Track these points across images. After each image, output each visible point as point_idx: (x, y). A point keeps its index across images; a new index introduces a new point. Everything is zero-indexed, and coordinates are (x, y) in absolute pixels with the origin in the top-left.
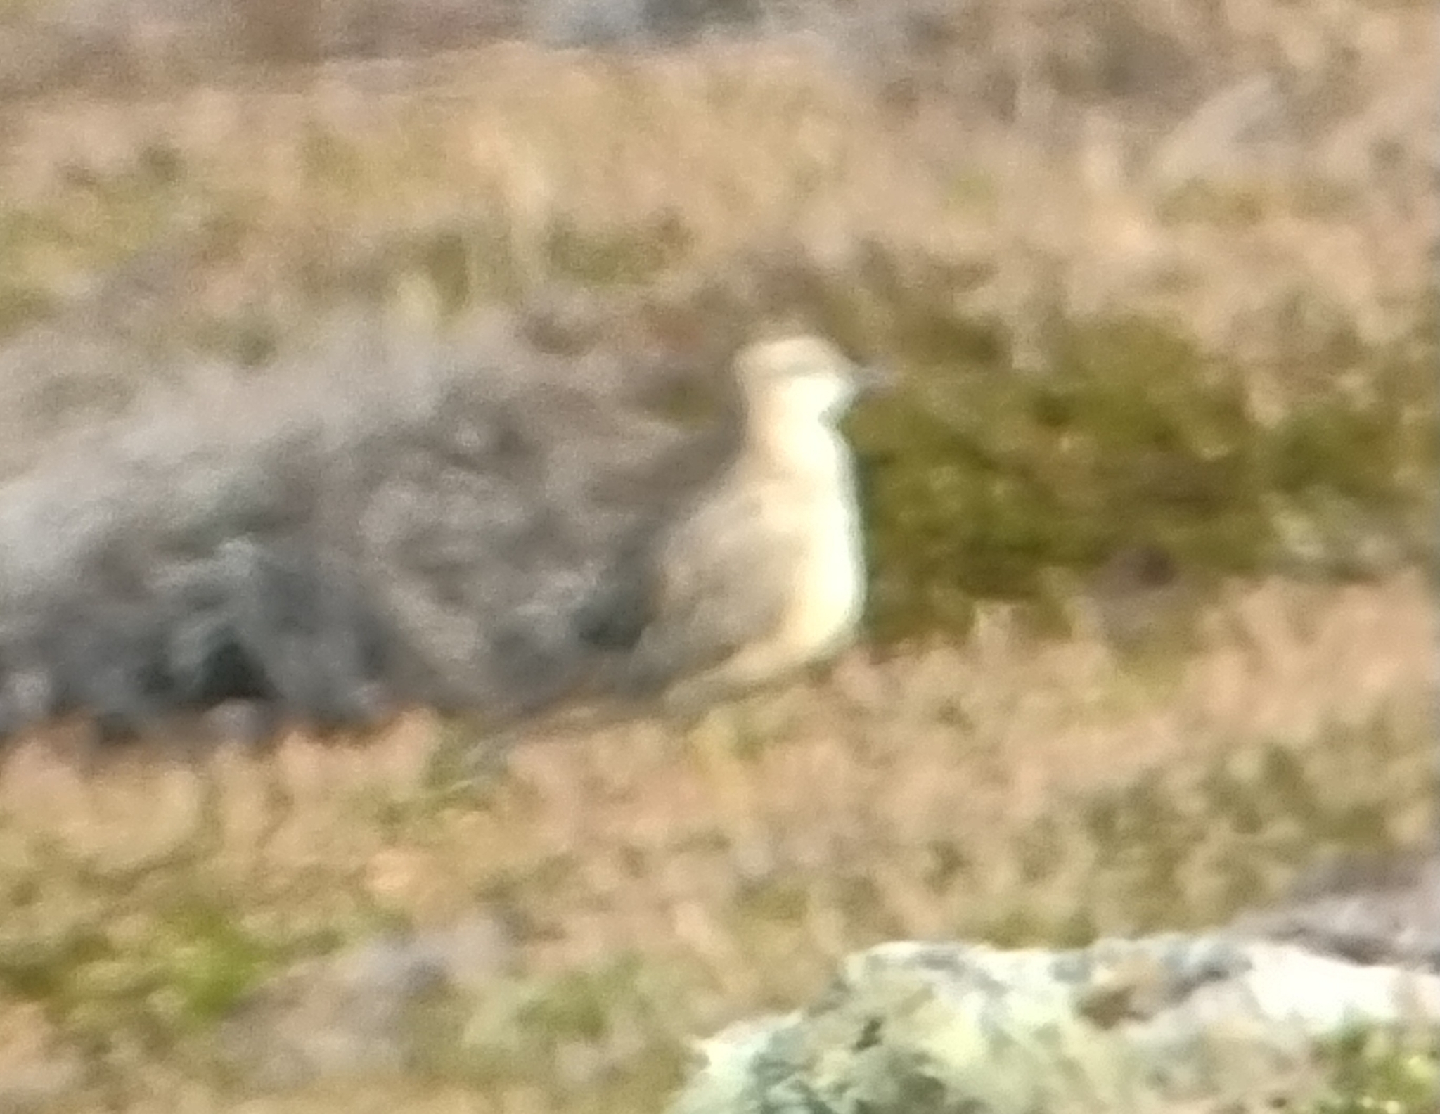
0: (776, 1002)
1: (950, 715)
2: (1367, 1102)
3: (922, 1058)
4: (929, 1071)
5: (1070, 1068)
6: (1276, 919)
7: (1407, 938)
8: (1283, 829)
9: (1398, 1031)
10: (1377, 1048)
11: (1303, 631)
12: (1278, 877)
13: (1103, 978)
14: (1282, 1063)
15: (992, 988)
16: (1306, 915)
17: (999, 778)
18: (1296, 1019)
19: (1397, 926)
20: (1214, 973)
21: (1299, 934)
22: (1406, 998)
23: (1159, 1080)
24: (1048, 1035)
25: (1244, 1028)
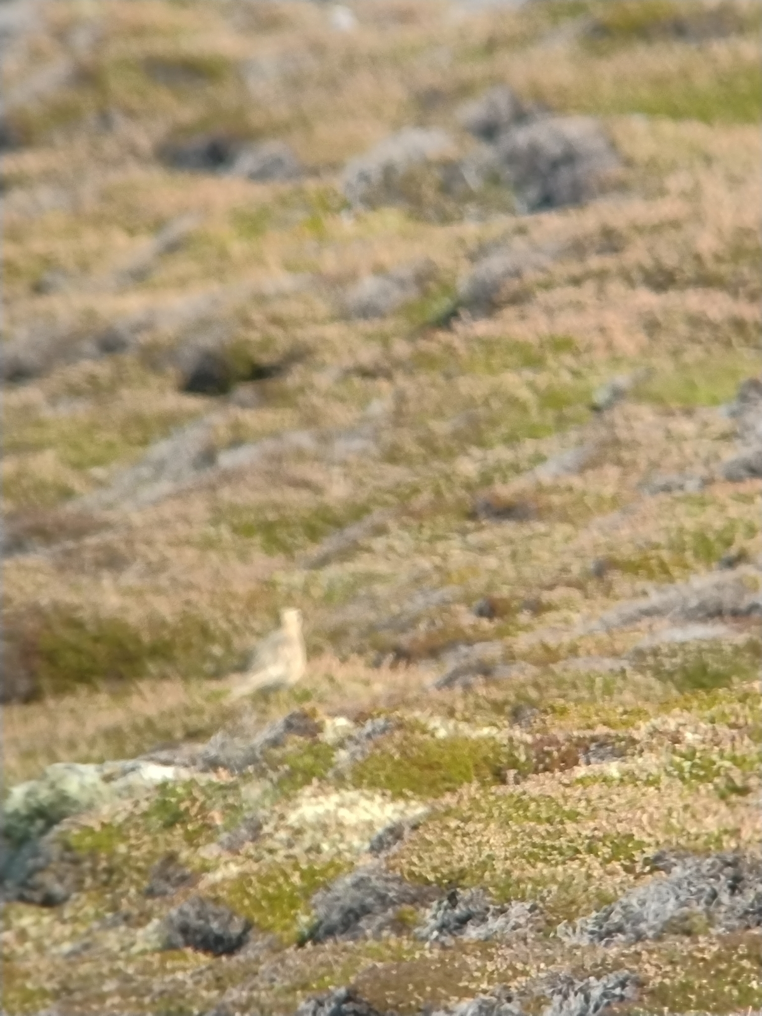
0: (30, 778)
1: (72, 711)
2: (167, 799)
3: (63, 791)
4: (65, 794)
5: (99, 793)
6: (146, 757)
7: (177, 760)
8: (149, 736)
9: (175, 782)
10: (170, 785)
11: (153, 690)
12: (147, 747)
13: (107, 771)
14: (148, 790)
15: (81, 774)
16: (153, 755)
17: (83, 725)
18: (151, 780)
19: (175, 757)
20: (133, 770)
21: (152, 760)
22: (177, 774)
23: (120, 795)
24: (94, 785)
25: (139, 782)
